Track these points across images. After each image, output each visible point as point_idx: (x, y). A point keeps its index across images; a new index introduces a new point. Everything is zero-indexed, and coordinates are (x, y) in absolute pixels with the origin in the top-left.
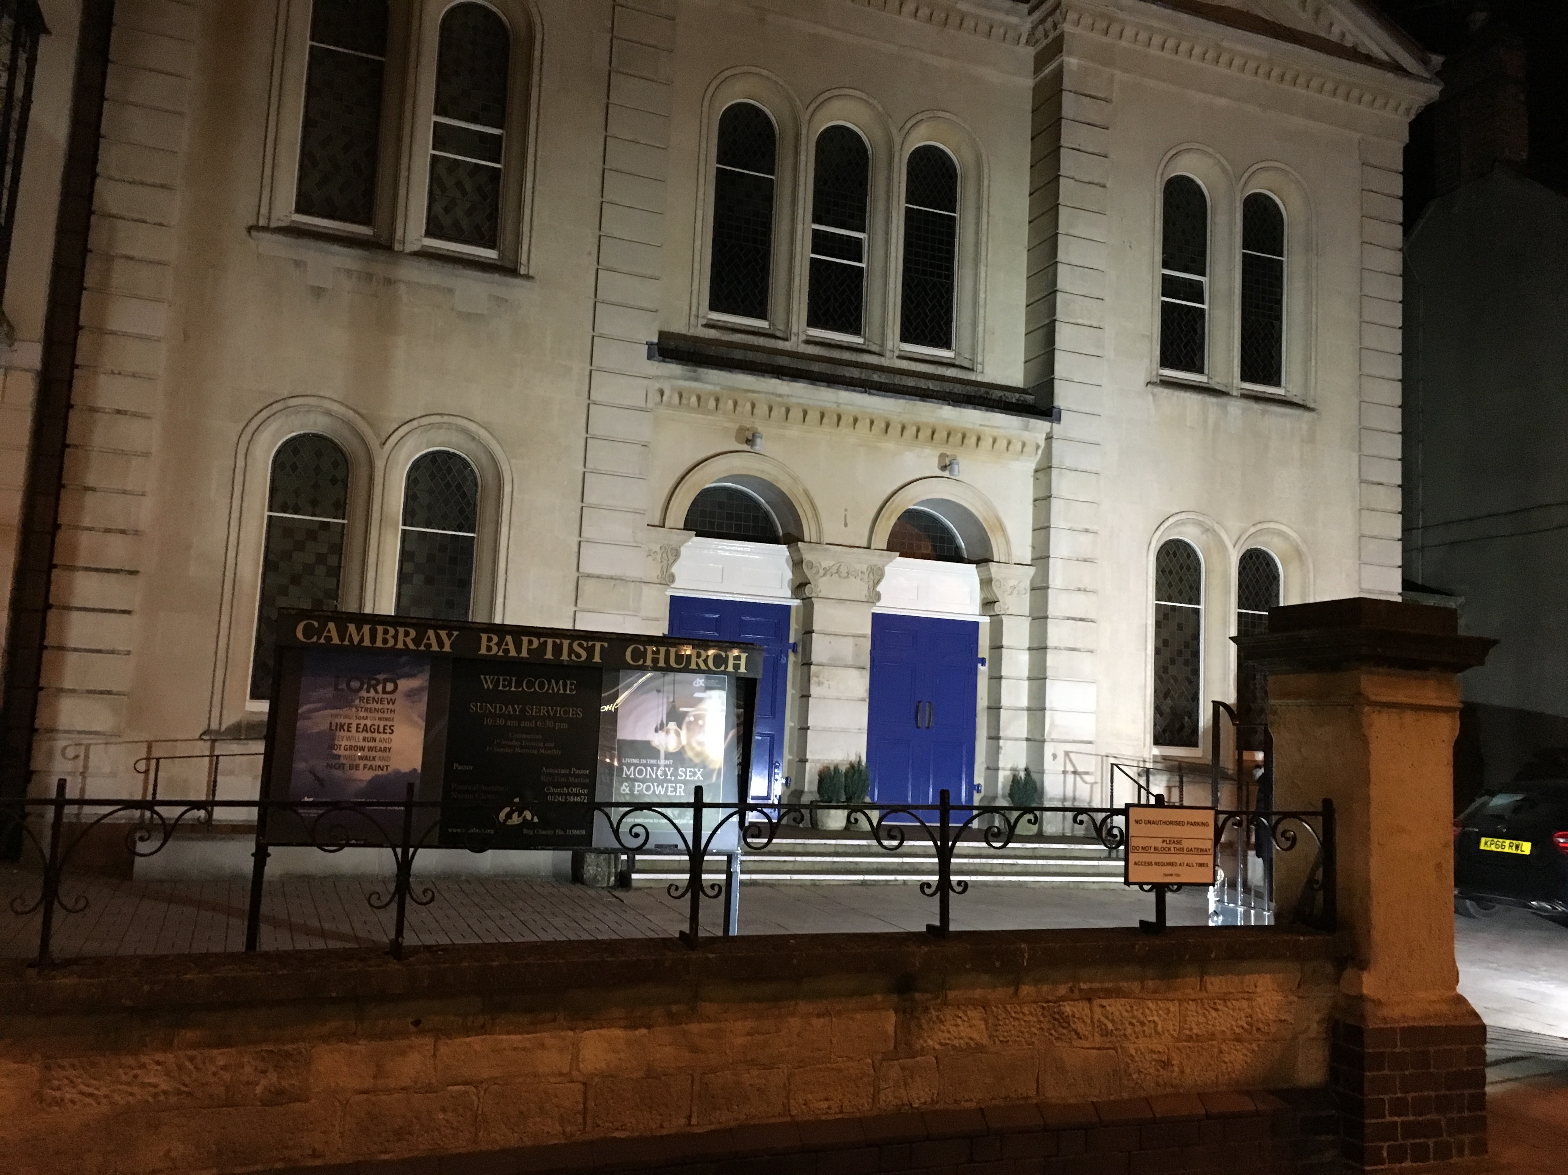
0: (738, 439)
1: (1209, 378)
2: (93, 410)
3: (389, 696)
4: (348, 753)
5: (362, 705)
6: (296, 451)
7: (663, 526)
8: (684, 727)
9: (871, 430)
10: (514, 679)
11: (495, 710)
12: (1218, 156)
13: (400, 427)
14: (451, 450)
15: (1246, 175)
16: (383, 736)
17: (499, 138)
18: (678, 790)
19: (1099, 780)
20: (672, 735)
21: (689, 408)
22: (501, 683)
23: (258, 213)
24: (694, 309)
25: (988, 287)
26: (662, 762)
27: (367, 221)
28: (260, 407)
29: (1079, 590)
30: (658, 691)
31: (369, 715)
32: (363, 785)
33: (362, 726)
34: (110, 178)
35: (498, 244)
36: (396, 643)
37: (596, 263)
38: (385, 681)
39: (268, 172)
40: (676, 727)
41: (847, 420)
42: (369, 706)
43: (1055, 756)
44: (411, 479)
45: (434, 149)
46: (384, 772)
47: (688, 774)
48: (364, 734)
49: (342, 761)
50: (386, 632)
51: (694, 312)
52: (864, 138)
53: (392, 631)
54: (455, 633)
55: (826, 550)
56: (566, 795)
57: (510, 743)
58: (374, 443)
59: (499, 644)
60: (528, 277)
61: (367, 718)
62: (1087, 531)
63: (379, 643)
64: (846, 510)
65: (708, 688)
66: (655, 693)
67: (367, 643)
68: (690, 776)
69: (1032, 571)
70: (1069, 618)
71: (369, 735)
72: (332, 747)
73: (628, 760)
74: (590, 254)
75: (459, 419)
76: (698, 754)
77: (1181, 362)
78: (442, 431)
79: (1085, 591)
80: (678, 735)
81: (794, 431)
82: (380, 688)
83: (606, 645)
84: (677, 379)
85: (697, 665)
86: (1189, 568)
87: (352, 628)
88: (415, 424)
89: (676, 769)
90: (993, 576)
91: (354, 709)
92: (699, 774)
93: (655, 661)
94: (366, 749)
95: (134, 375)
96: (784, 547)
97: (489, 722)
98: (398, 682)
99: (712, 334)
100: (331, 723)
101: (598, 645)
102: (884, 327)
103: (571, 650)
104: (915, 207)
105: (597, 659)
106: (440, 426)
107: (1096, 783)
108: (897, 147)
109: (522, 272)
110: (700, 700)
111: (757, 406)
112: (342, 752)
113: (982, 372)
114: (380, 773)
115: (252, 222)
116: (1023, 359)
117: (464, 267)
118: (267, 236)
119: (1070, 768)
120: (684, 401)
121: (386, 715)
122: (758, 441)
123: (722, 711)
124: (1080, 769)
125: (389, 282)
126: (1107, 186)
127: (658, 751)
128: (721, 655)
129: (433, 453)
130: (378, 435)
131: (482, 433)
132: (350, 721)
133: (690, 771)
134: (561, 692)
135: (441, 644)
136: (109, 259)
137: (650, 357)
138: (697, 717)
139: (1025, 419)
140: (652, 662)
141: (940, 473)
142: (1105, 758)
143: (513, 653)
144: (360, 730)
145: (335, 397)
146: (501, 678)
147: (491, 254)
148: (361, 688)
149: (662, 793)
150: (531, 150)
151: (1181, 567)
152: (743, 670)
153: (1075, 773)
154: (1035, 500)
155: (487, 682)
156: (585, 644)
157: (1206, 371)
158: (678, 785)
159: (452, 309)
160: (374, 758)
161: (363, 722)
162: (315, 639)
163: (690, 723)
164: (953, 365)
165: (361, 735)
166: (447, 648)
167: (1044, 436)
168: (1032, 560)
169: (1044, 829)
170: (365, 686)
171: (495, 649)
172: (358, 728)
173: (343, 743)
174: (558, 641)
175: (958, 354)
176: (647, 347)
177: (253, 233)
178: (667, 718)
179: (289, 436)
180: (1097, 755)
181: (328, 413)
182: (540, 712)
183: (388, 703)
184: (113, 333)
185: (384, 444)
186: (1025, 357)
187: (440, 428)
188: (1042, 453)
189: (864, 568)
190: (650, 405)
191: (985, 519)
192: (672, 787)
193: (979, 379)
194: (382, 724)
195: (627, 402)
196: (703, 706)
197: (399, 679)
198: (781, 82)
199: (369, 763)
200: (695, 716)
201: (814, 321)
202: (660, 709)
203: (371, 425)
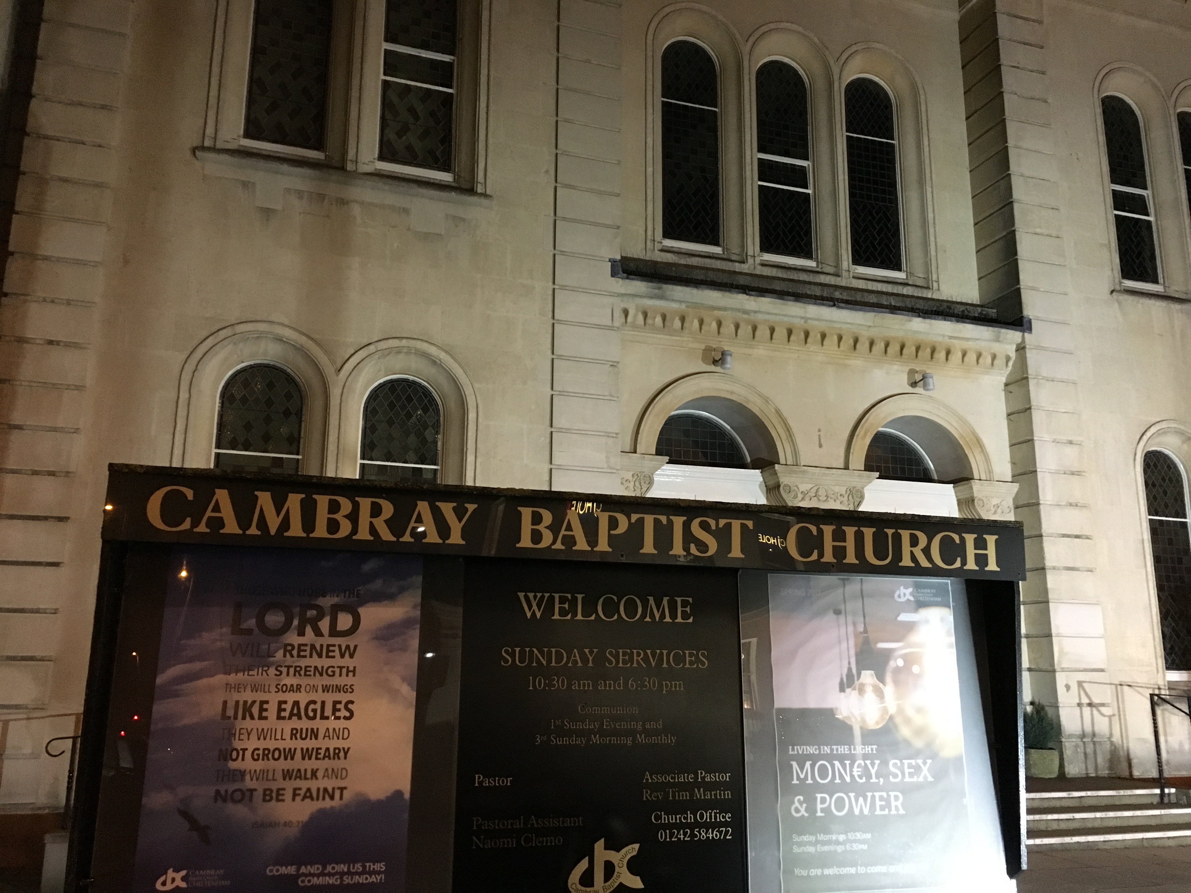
0: (704, 360)
1: (1165, 287)
2: (22, 340)
3: (342, 641)
4: (260, 765)
5: (289, 660)
6: (246, 384)
7: (635, 452)
8: (889, 678)
9: (839, 346)
10: (580, 597)
11: (549, 661)
12: (1148, 74)
13: (356, 352)
14: (411, 378)
15: (1176, 92)
16: (332, 723)
17: (450, 65)
18: (893, 803)
19: (1116, 713)
20: (870, 695)
21: (654, 329)
22: (557, 606)
23: (204, 134)
24: (650, 233)
25: (936, 208)
26: (859, 749)
27: (319, 146)
28: (205, 333)
29: (1071, 505)
30: (838, 612)
31: (303, 681)
32: (293, 832)
33: (288, 707)
34: (47, 100)
35: (452, 168)
36: (355, 531)
37: (554, 181)
38: (335, 610)
39: (214, 92)
40: (875, 680)
41: (815, 336)
42: (303, 663)
43: (1068, 687)
44: (369, 410)
45: (385, 74)
46: (336, 802)
47: (907, 771)
48: (295, 723)
49: (249, 783)
50: (334, 507)
51: (650, 236)
52: (801, 72)
53: (346, 506)
54: (471, 507)
55: (804, 472)
56: (692, 826)
57: (580, 726)
58: (329, 370)
59: (555, 528)
60: (485, 195)
61: (299, 688)
62: (1071, 442)
63: (321, 531)
64: (819, 430)
65: (920, 605)
66: (831, 616)
67: (296, 530)
68: (911, 775)
69: (1015, 487)
70: (1064, 536)
71: (304, 724)
72: (226, 755)
73: (799, 750)
74: (547, 172)
75: (419, 342)
76: (920, 732)
77: (1136, 273)
78: (401, 356)
79: (1077, 506)
80: (880, 694)
81: (761, 351)
82: (324, 625)
83: (750, 524)
84: (641, 297)
85: (913, 558)
86: (1170, 480)
87: (265, 499)
88: (372, 348)
89: (884, 763)
90: (975, 495)
91: (272, 671)
92: (925, 769)
93: (840, 553)
94: (298, 754)
95: (68, 303)
96: (758, 471)
97: (540, 683)
98: (362, 611)
99: (670, 258)
100: (225, 703)
101: (736, 525)
102: (838, 249)
103: (688, 537)
104: (855, 135)
105: (736, 552)
106: (398, 351)
107: (1114, 715)
108: (836, 77)
109: (479, 191)
110: (910, 627)
111: (724, 323)
112: (248, 764)
113: (939, 290)
114: (327, 804)
115: (197, 143)
116: (976, 277)
117: (419, 186)
118: (212, 156)
119: (1085, 700)
120: (649, 321)
121: (337, 681)
122: (729, 359)
123: (950, 646)
124: (1096, 701)
125: (342, 202)
126: (1049, 101)
127: (850, 728)
128: (953, 540)
129: (391, 381)
130: (333, 362)
131: (443, 355)
132: (264, 697)
133: (910, 766)
134: (668, 619)
135: (443, 529)
136: (42, 182)
137: (614, 274)
138: (910, 660)
139: (996, 329)
140: (835, 556)
141: (910, 389)
142: (1119, 687)
143: (582, 545)
144: (286, 714)
145: (286, 321)
146: (557, 596)
147: (445, 177)
148: (286, 628)
149: (866, 811)
150: (484, 71)
151: (1164, 480)
152: (992, 566)
153: (1090, 705)
154: (1009, 415)
155: (530, 607)
156: (712, 523)
157: (1161, 280)
158: (892, 794)
159: (409, 229)
160: (314, 773)
161: (291, 698)
162: (186, 525)
163: (897, 670)
164: (907, 284)
165: (288, 726)
166: (456, 538)
167: (1014, 347)
168: (1013, 476)
169: (1067, 770)
170: (296, 622)
171: (547, 539)
172: (280, 710)
173: (252, 744)
174: (663, 519)
175: (909, 274)
176: (610, 263)
177: (198, 153)
178: (858, 662)
179: (239, 367)
180: (1111, 684)
181: (279, 339)
182: (631, 660)
183: (342, 656)
184: (46, 258)
185: (339, 371)
186: (979, 273)
187: (399, 352)
188: (1013, 366)
189: (843, 490)
190: (617, 324)
191: (962, 436)
192: (881, 798)
193: (935, 297)
194: (330, 698)
195: (595, 320)
196: (916, 637)
197: (362, 603)
198: (720, 17)
199: (304, 785)
200: (905, 657)
201: (766, 247)
202: (844, 645)
203: (326, 352)
